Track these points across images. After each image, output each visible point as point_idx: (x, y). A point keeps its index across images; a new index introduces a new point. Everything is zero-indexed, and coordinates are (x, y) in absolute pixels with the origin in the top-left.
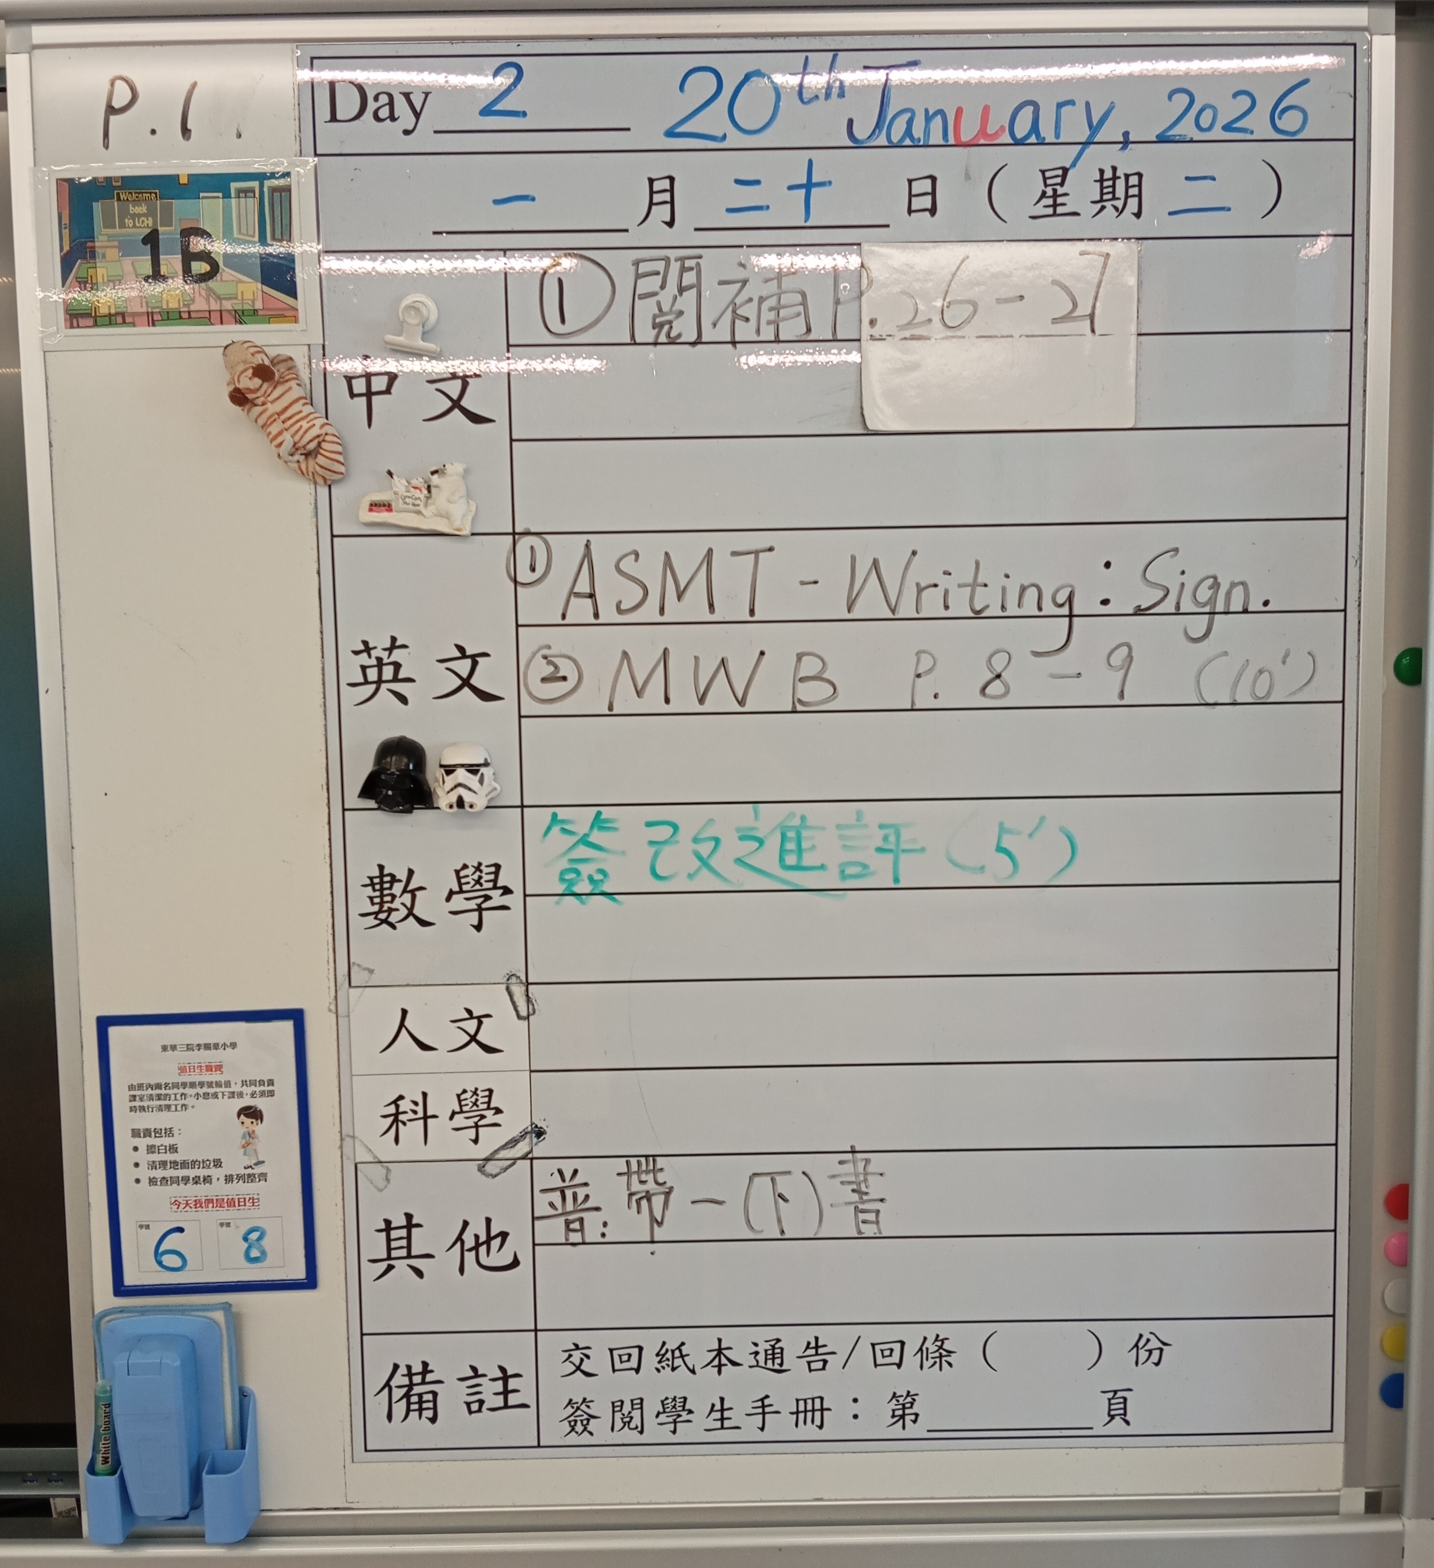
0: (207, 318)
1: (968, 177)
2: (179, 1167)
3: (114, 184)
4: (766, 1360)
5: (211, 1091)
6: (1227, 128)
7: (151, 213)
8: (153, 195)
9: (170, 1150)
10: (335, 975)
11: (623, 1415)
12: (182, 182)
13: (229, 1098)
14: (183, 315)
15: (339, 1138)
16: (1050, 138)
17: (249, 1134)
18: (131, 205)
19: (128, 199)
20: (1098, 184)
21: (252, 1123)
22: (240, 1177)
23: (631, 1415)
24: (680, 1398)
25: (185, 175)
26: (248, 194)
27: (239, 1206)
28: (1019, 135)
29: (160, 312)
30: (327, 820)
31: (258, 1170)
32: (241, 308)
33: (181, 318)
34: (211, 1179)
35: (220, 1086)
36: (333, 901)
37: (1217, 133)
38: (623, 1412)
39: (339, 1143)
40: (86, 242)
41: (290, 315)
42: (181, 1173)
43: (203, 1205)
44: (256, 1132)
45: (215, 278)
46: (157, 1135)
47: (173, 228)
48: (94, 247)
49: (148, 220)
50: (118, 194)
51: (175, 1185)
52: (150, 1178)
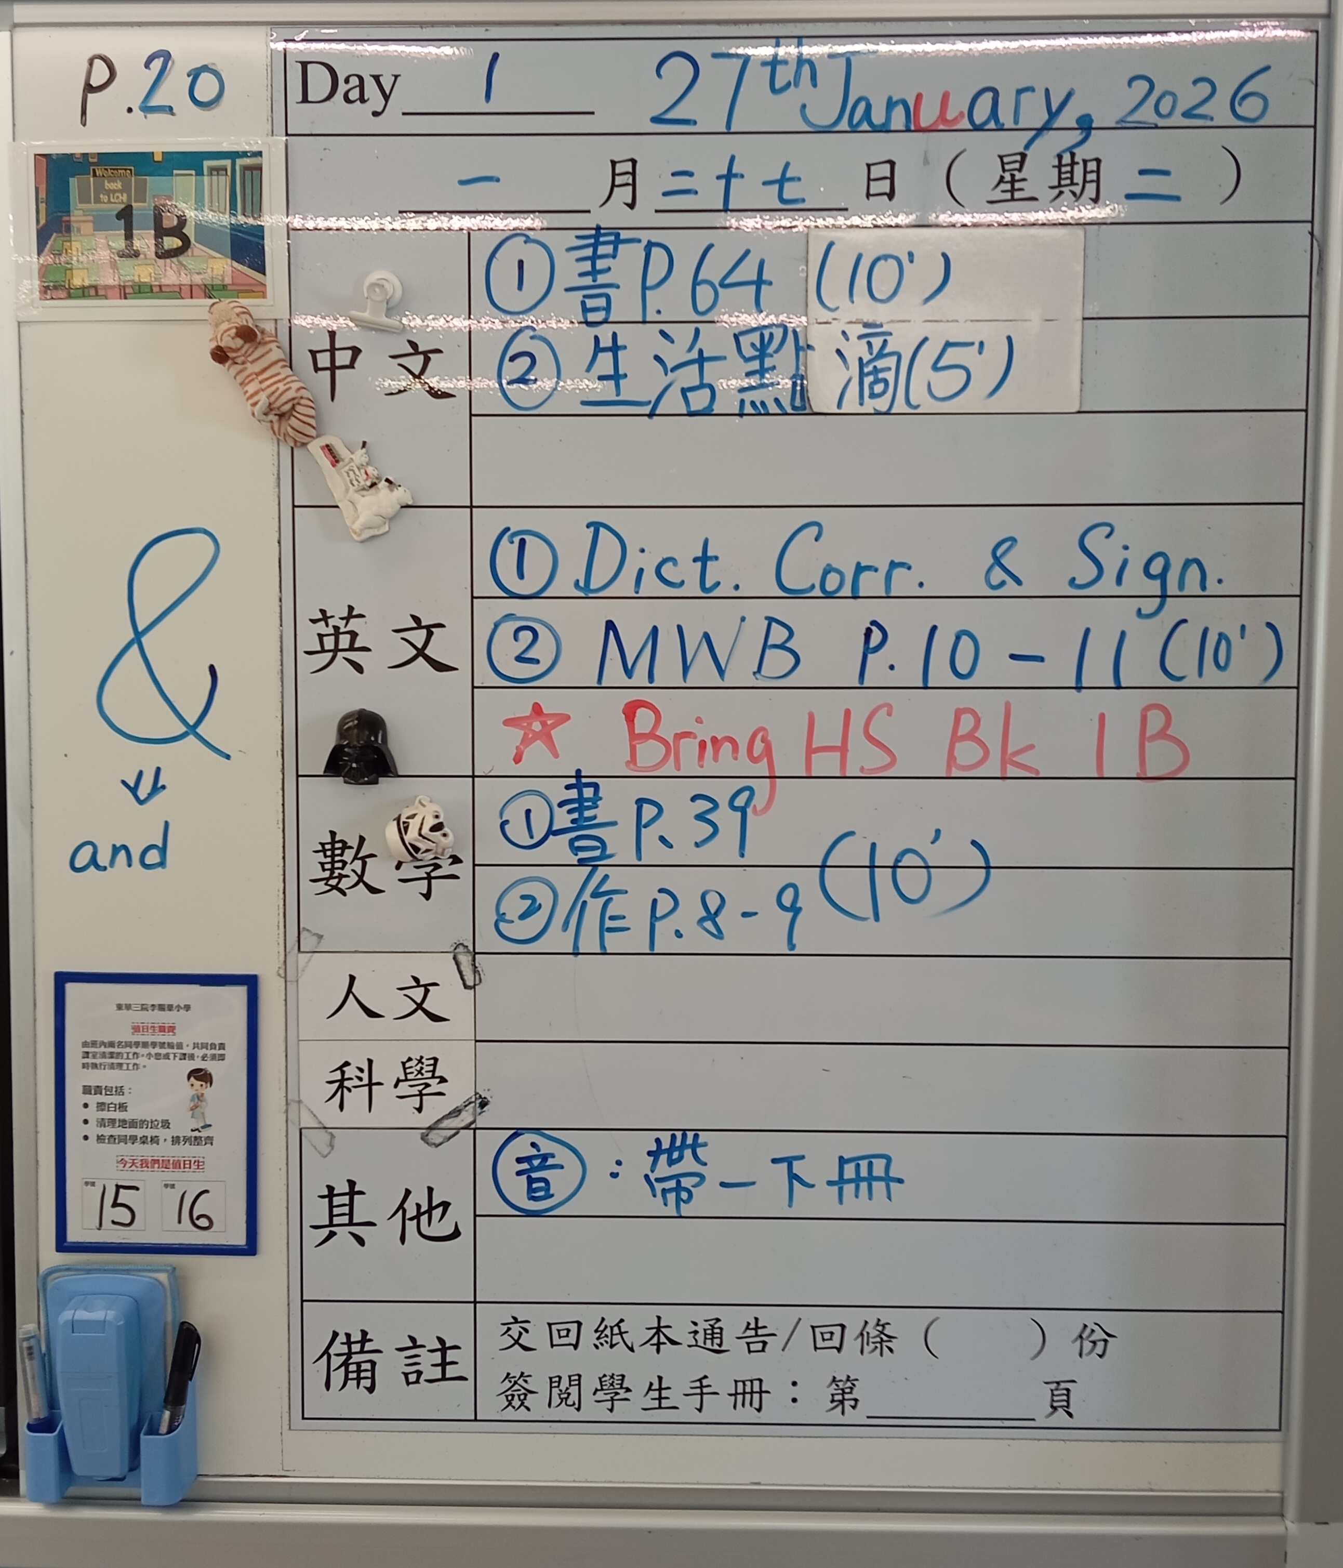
0: (177, 292)
1: (926, 161)
2: (127, 1125)
3: (91, 160)
4: (706, 1338)
5: (163, 1051)
6: (1187, 114)
7: (126, 189)
8: (129, 171)
9: (119, 1108)
10: (285, 940)
11: (561, 1391)
12: (156, 159)
13: (181, 1059)
14: (156, 289)
15: (284, 1103)
16: (1009, 124)
17: (198, 1098)
18: (106, 181)
19: (103, 176)
20: (1056, 170)
21: (202, 1085)
22: (187, 1140)
23: (568, 1391)
24: (618, 1376)
25: (157, 153)
26: (221, 172)
27: (184, 1168)
28: (978, 120)
29: (132, 287)
30: (280, 786)
31: (204, 1134)
32: (210, 283)
33: (152, 291)
34: (158, 1140)
35: (173, 1048)
36: (284, 866)
37: (1176, 119)
38: (561, 1388)
39: (284, 1108)
40: (61, 217)
41: (259, 291)
42: (129, 1132)
43: (149, 1165)
44: (205, 1095)
45: (186, 254)
46: (108, 1093)
47: (145, 204)
48: (69, 221)
49: (122, 196)
50: (94, 170)
51: (122, 1144)
52: (98, 1136)
